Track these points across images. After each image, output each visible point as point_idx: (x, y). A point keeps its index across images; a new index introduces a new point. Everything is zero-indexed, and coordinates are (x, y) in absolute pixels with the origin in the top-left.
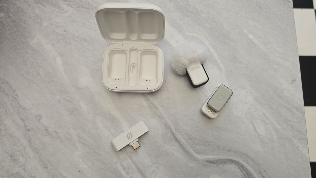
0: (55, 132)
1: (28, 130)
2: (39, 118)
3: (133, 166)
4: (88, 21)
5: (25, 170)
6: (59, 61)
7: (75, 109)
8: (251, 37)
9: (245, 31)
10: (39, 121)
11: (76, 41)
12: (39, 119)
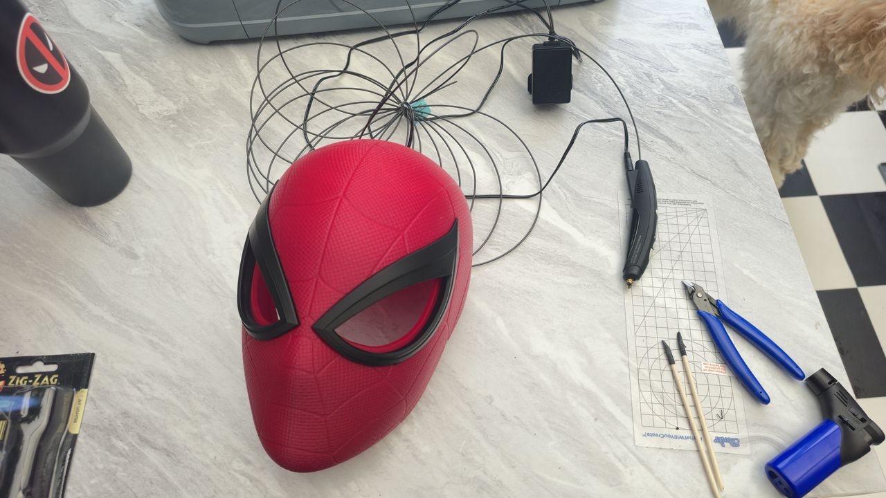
0: (515, 417)
1: (479, 418)
2: (490, 399)
3: (631, 456)
4: (527, 268)
5: (485, 473)
6: (500, 322)
7: (535, 384)
8: (746, 272)
9: (737, 265)
10: (490, 403)
11: (517, 295)
12: (489, 401)
